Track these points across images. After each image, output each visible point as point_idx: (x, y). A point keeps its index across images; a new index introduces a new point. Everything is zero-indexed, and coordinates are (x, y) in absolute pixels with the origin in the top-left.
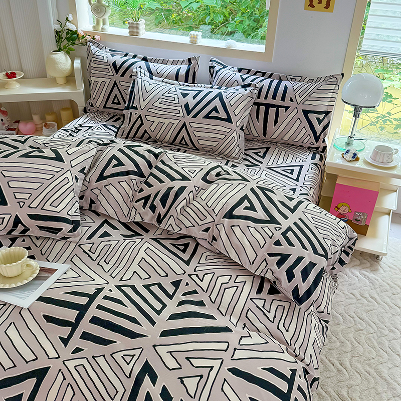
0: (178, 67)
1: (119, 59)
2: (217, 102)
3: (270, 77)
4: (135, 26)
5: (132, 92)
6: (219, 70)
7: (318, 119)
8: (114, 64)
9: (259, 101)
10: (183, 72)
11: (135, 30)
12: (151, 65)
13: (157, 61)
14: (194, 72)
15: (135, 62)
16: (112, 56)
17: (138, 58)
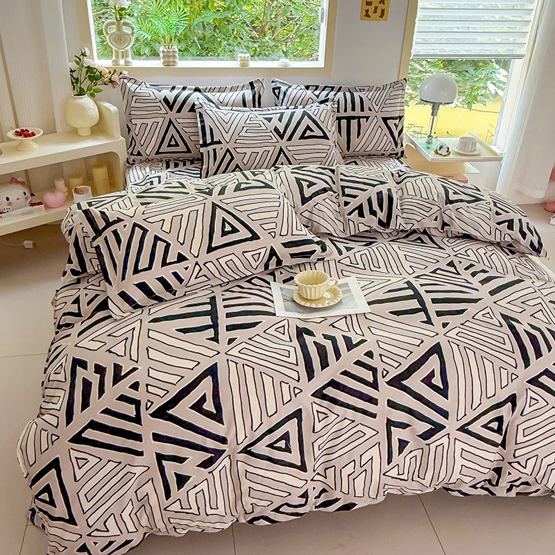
0: (242, 92)
1: (169, 94)
2: (306, 121)
3: (339, 91)
4: (171, 54)
6: (287, 90)
7: (395, 124)
8: (166, 100)
9: (339, 115)
10: (249, 97)
11: (172, 59)
12: (208, 94)
13: (212, 90)
14: (260, 96)
15: (191, 94)
16: (160, 91)
17: (188, 89)
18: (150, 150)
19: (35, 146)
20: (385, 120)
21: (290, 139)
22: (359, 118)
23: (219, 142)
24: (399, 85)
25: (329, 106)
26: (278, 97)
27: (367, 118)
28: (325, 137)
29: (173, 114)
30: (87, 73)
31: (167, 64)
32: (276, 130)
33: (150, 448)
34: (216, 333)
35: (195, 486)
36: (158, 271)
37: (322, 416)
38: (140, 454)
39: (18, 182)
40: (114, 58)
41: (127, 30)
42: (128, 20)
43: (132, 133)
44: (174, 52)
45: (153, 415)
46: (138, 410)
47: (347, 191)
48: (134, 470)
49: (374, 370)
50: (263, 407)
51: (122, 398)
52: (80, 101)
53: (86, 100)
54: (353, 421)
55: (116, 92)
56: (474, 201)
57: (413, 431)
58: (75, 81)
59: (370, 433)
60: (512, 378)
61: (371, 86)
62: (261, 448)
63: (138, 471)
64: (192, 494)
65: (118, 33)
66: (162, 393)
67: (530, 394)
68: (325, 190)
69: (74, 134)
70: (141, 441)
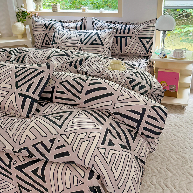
0: (77, 23)
1: (47, 22)
2: (96, 37)
4: (55, 6)
5: (54, 36)
6: (97, 23)
7: (147, 41)
8: (45, 25)
9: (117, 35)
10: (79, 25)
11: (55, 9)
12: (63, 24)
13: (66, 22)
14: (85, 25)
15: (55, 23)
16: (44, 21)
17: (57, 21)
20: (140, 39)
21: (85, 44)
22: (126, 37)
23: (56, 43)
24: (153, 22)
25: (111, 30)
26: (94, 26)
27: (131, 37)
28: (102, 44)
29: (47, 31)
30: (22, 13)
32: (81, 40)
40: (36, 8)
61: (138, 22)
69: (16, 37)
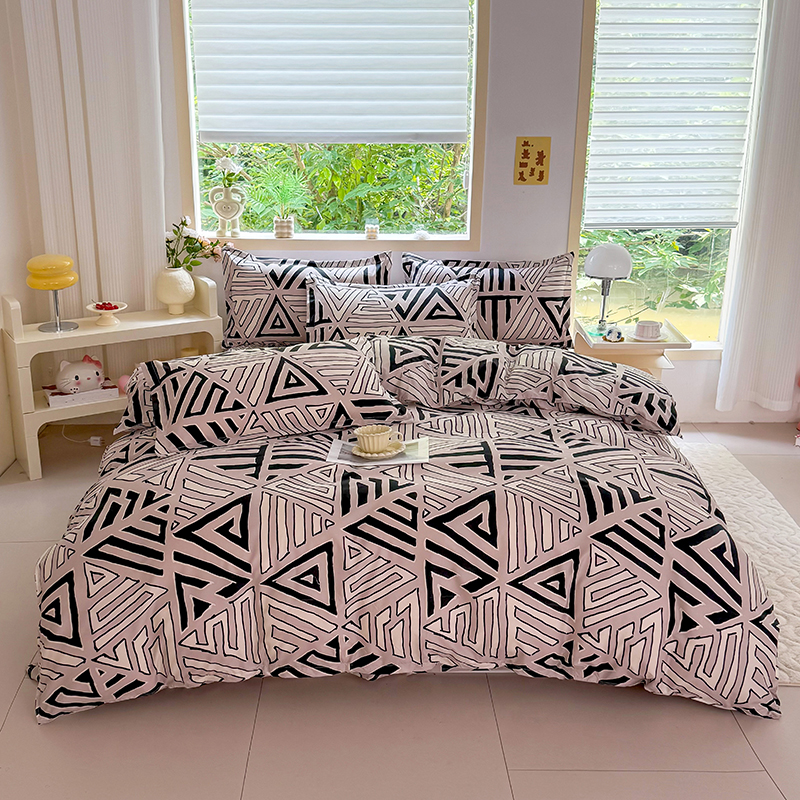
0: (363, 268)
2: (437, 299)
3: (486, 266)
4: (285, 224)
5: (312, 305)
6: (420, 265)
7: (557, 307)
8: (273, 275)
9: (482, 294)
10: (372, 273)
11: (286, 231)
12: (325, 270)
13: (329, 265)
14: (386, 272)
15: (302, 269)
16: (266, 265)
17: (302, 263)
18: (251, 330)
19: (117, 321)
20: (543, 301)
21: (414, 319)
22: (508, 298)
23: (329, 321)
24: (565, 260)
25: (469, 283)
26: (409, 274)
27: (519, 298)
28: (459, 317)
29: (280, 291)
30: (185, 243)
31: (280, 236)
32: (398, 308)
33: (171, 567)
34: (258, 471)
35: (214, 616)
36: (211, 415)
37: (354, 553)
38: (160, 572)
39: (91, 361)
40: (220, 229)
41: (235, 197)
42: (237, 186)
43: (231, 312)
44: (290, 222)
45: (176, 535)
46: (163, 530)
47: (447, 361)
48: (152, 589)
49: (415, 510)
50: (291, 535)
51: (150, 519)
52: (173, 273)
53: (181, 274)
54: (389, 562)
55: (218, 267)
56: (600, 374)
57: (458, 580)
58: (171, 253)
59: (407, 577)
60: (574, 531)
61: (528, 260)
62: (286, 580)
63: (157, 592)
64: (210, 625)
65: (225, 200)
66: (189, 515)
67: (595, 550)
68: (421, 358)
69: (165, 311)
70: (162, 559)
